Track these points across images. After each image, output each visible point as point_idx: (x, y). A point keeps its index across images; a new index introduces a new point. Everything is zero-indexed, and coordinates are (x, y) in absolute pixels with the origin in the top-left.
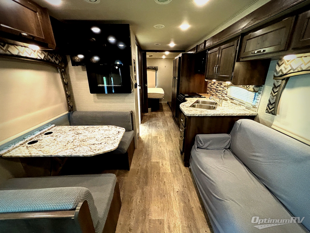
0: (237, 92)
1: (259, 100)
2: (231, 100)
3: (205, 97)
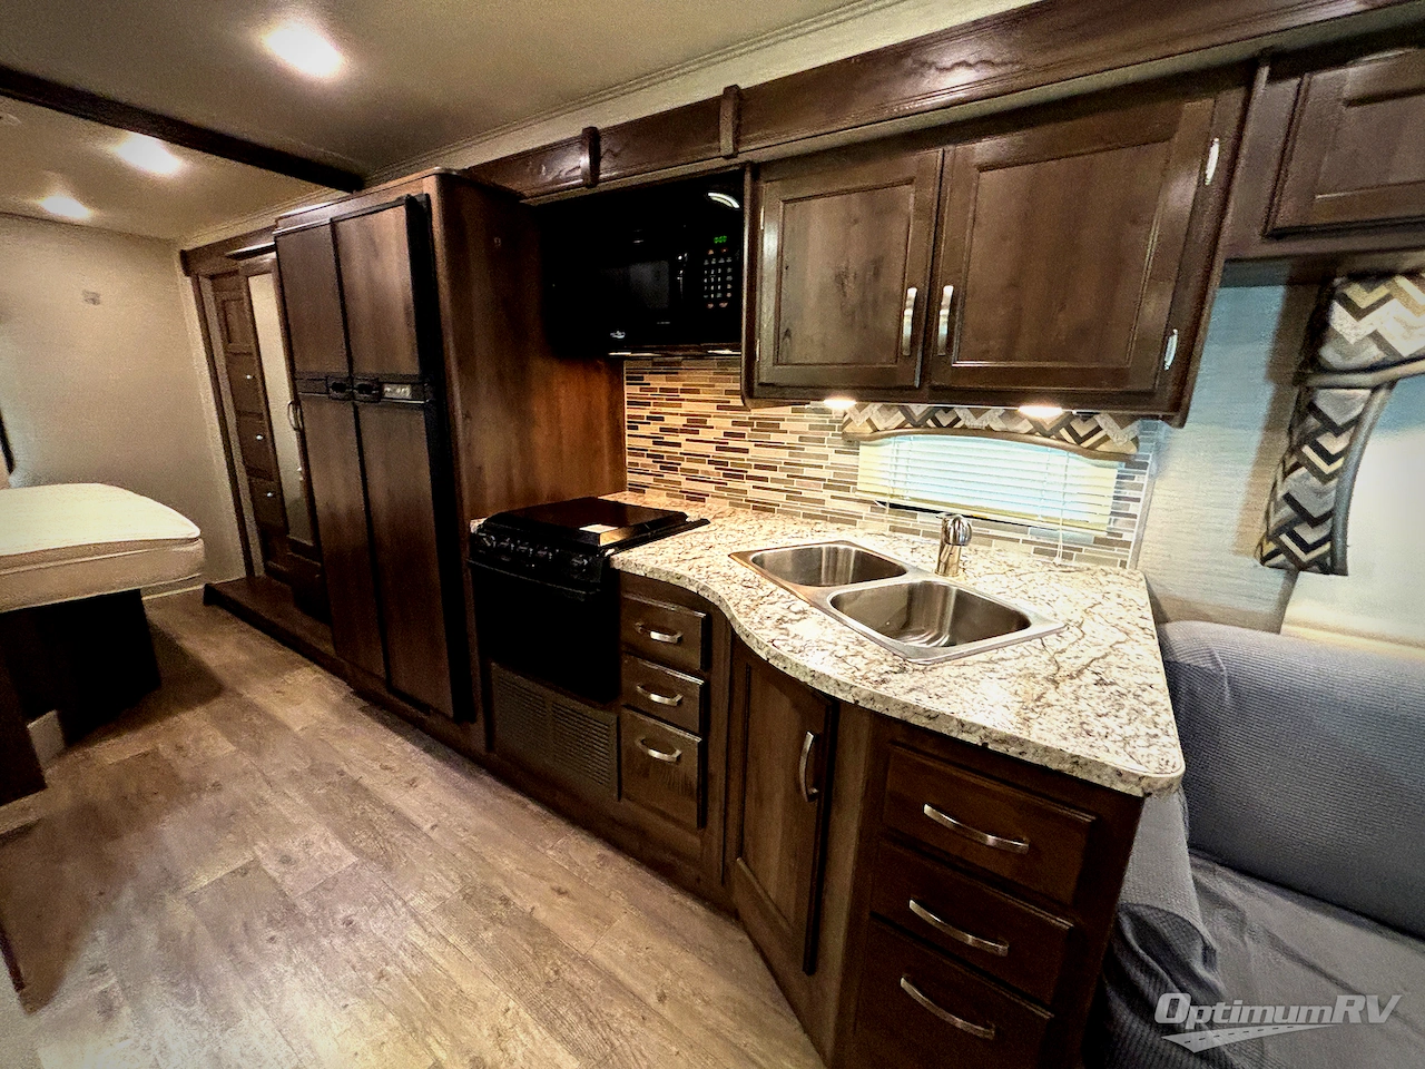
0: (1025, 475)
1: (1138, 500)
2: (889, 517)
3: (704, 522)
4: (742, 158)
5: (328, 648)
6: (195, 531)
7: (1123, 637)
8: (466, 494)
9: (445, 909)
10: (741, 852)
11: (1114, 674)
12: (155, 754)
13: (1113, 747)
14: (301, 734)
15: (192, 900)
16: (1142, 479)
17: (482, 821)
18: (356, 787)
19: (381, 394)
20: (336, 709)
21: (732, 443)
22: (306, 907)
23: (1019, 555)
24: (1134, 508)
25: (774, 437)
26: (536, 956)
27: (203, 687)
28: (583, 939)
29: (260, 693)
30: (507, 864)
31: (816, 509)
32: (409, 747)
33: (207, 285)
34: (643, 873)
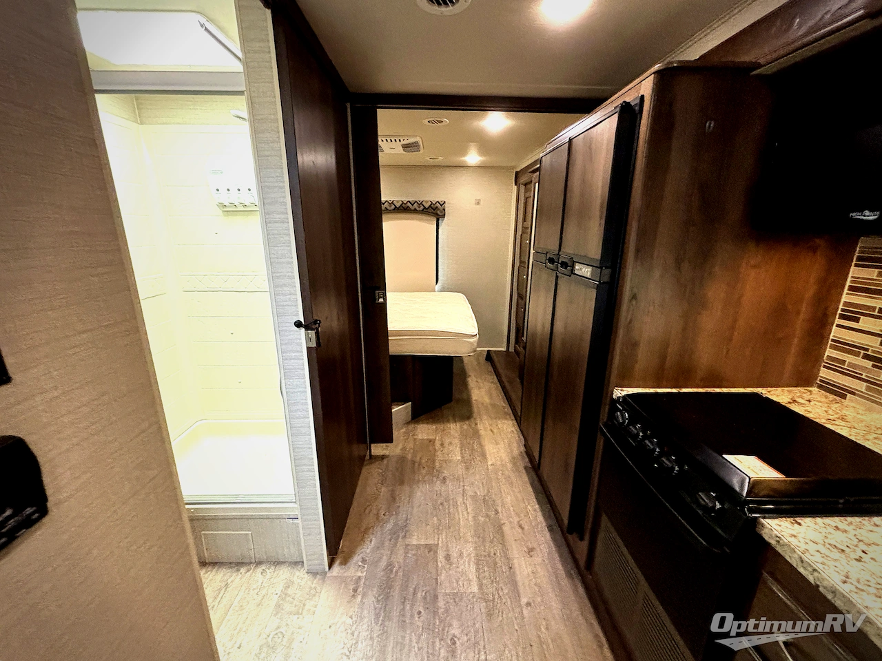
6: (476, 331)
12: (434, 442)
14: (490, 467)
15: (407, 549)
17: (562, 629)
18: (499, 530)
19: (572, 270)
20: (513, 460)
22: (441, 604)
27: (466, 411)
33: (522, 188)
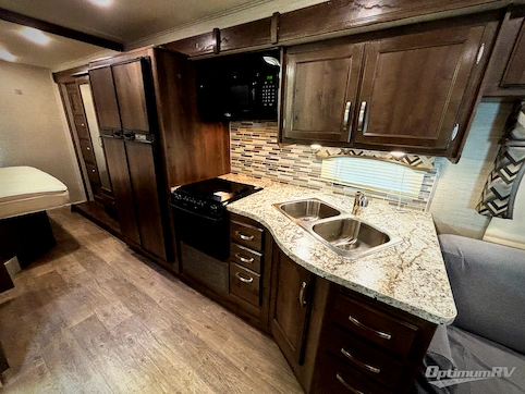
1: (431, 186)
2: (333, 188)
3: (261, 189)
4: (279, 44)
5: (119, 231)
6: (65, 188)
7: (426, 246)
8: (169, 177)
9: (165, 334)
10: (275, 317)
11: (424, 265)
12: (55, 272)
13: (428, 303)
14: (110, 264)
15: (71, 330)
16: (434, 178)
17: (179, 299)
18: (131, 286)
19: (134, 138)
20: (123, 254)
21: (272, 157)
22: (113, 333)
23: (383, 205)
24: (429, 189)
25: (289, 155)
26: (199, 353)
27: (73, 245)
28: (217, 346)
29: (94, 247)
30: (188, 316)
31: (305, 184)
32: (150, 270)
33: (64, 87)
34: (238, 319)
